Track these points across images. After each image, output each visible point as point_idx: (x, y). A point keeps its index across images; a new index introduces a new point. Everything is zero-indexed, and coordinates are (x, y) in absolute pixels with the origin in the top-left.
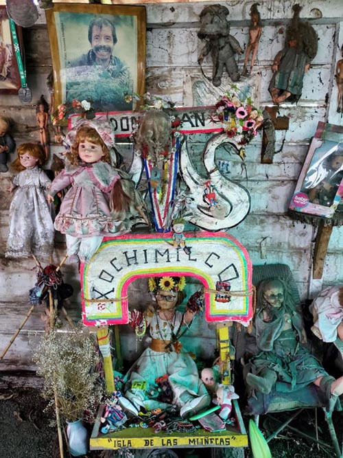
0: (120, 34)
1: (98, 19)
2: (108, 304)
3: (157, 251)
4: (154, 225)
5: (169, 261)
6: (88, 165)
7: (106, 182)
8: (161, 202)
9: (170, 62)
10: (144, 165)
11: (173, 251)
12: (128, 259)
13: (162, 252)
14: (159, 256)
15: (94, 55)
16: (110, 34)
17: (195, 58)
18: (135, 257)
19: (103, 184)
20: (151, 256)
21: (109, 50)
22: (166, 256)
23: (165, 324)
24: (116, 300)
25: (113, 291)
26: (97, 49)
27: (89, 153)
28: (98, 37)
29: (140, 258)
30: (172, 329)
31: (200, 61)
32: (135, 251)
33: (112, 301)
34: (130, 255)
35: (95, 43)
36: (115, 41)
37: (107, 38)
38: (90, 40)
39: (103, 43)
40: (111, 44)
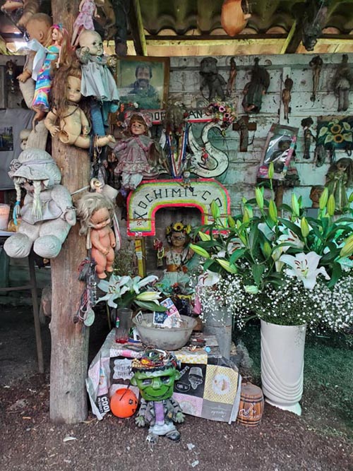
0: (154, 73)
1: (142, 64)
2: (143, 222)
3: (173, 190)
4: (172, 175)
5: (180, 196)
6: (137, 136)
7: (146, 145)
8: (177, 160)
9: (183, 89)
10: (167, 140)
11: (183, 190)
12: (156, 195)
13: (176, 191)
14: (174, 193)
15: (138, 84)
16: (148, 72)
17: (198, 87)
18: (160, 194)
19: (144, 146)
20: (170, 193)
21: (147, 81)
22: (178, 193)
23: (177, 255)
24: (148, 219)
25: (146, 214)
26: (140, 80)
27: (138, 130)
28: (141, 74)
29: (163, 194)
30: (182, 258)
31: (201, 89)
32: (160, 190)
33: (146, 220)
34: (158, 192)
35: (139, 77)
36: (151, 76)
37: (146, 74)
38: (136, 75)
39: (144, 77)
40: (148, 78)
